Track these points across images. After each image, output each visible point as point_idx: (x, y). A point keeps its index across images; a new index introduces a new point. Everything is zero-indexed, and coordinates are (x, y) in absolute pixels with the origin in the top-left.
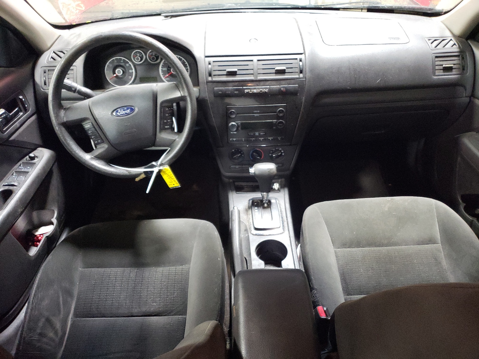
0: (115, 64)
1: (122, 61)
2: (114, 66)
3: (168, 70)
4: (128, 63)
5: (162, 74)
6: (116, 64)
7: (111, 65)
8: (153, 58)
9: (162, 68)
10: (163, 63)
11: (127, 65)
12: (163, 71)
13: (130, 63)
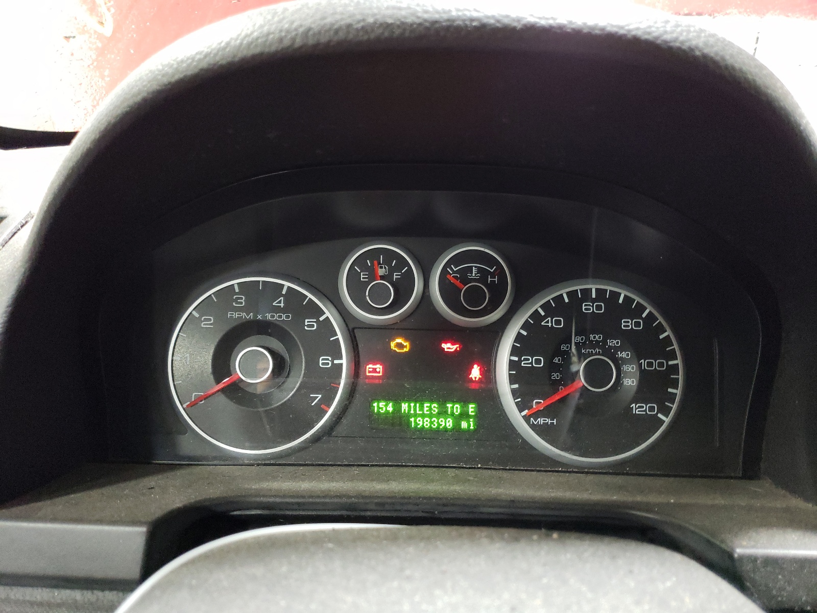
0: (236, 315)
1: (281, 303)
2: (226, 328)
3: (551, 367)
4: (317, 312)
5: (514, 392)
6: (238, 314)
7: (208, 322)
8: (474, 296)
9: (515, 351)
10: (525, 326)
11: (310, 324)
12: (517, 373)
13: (329, 314)
